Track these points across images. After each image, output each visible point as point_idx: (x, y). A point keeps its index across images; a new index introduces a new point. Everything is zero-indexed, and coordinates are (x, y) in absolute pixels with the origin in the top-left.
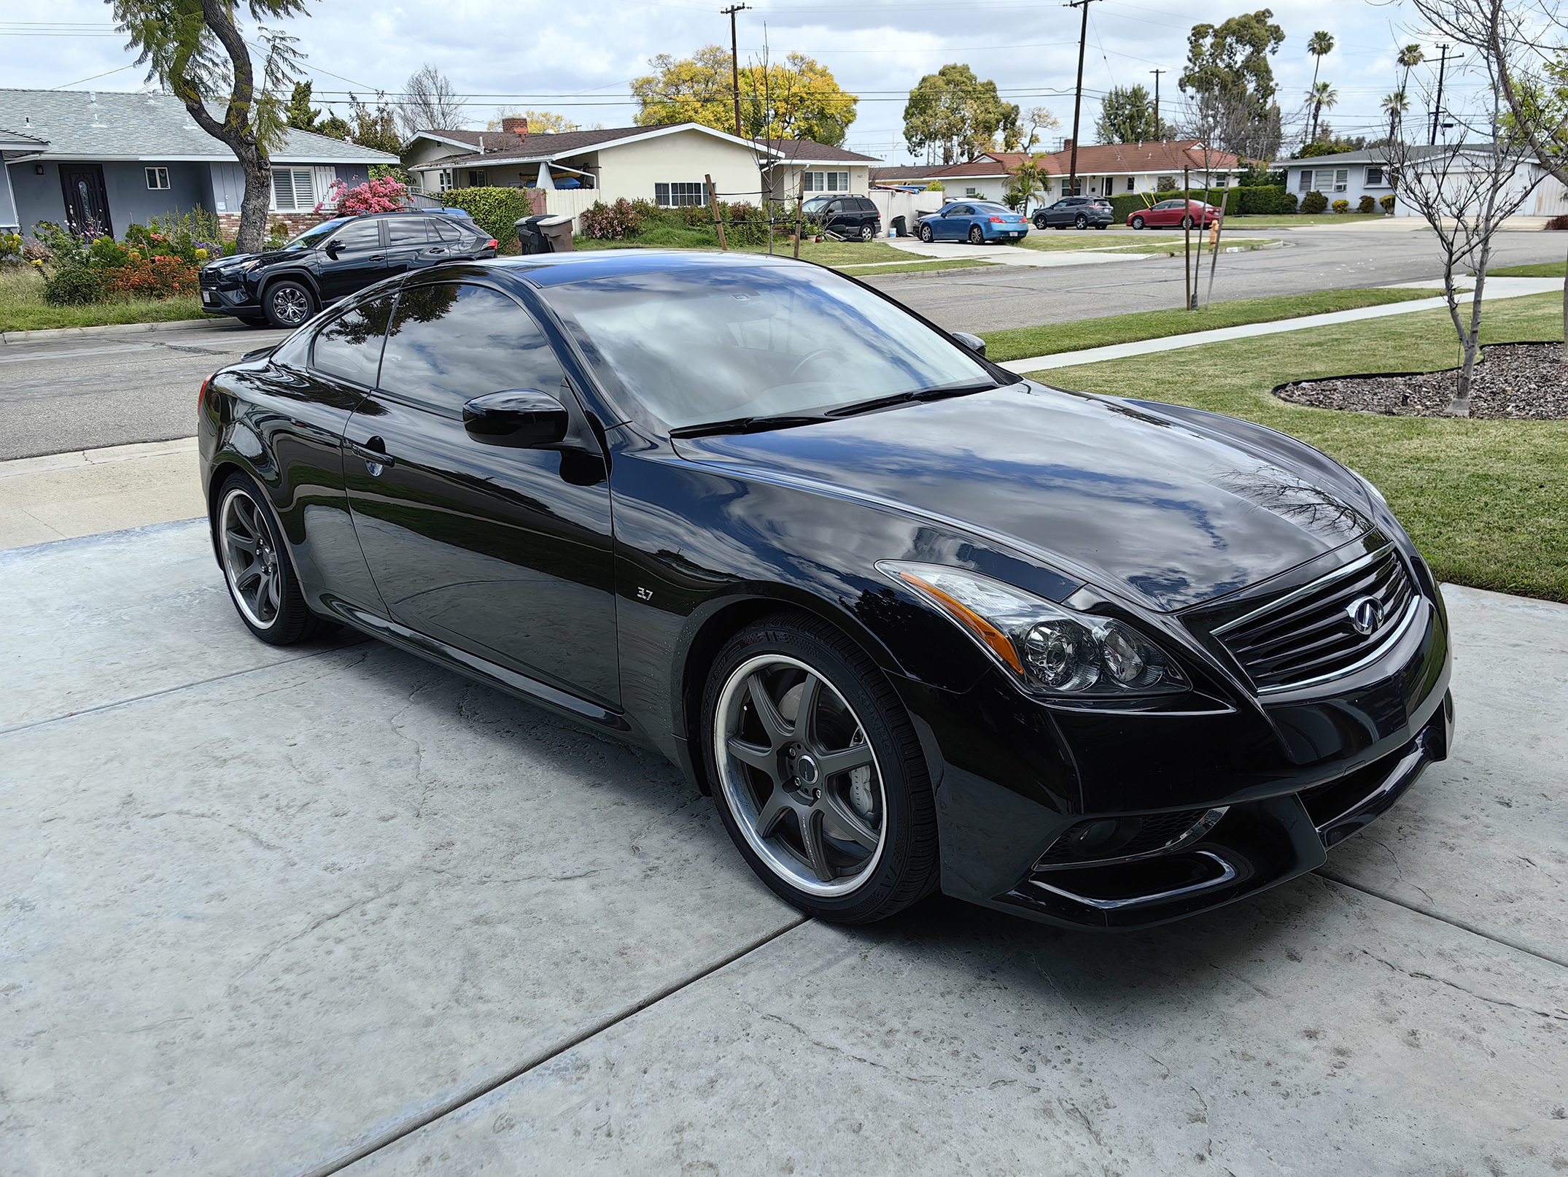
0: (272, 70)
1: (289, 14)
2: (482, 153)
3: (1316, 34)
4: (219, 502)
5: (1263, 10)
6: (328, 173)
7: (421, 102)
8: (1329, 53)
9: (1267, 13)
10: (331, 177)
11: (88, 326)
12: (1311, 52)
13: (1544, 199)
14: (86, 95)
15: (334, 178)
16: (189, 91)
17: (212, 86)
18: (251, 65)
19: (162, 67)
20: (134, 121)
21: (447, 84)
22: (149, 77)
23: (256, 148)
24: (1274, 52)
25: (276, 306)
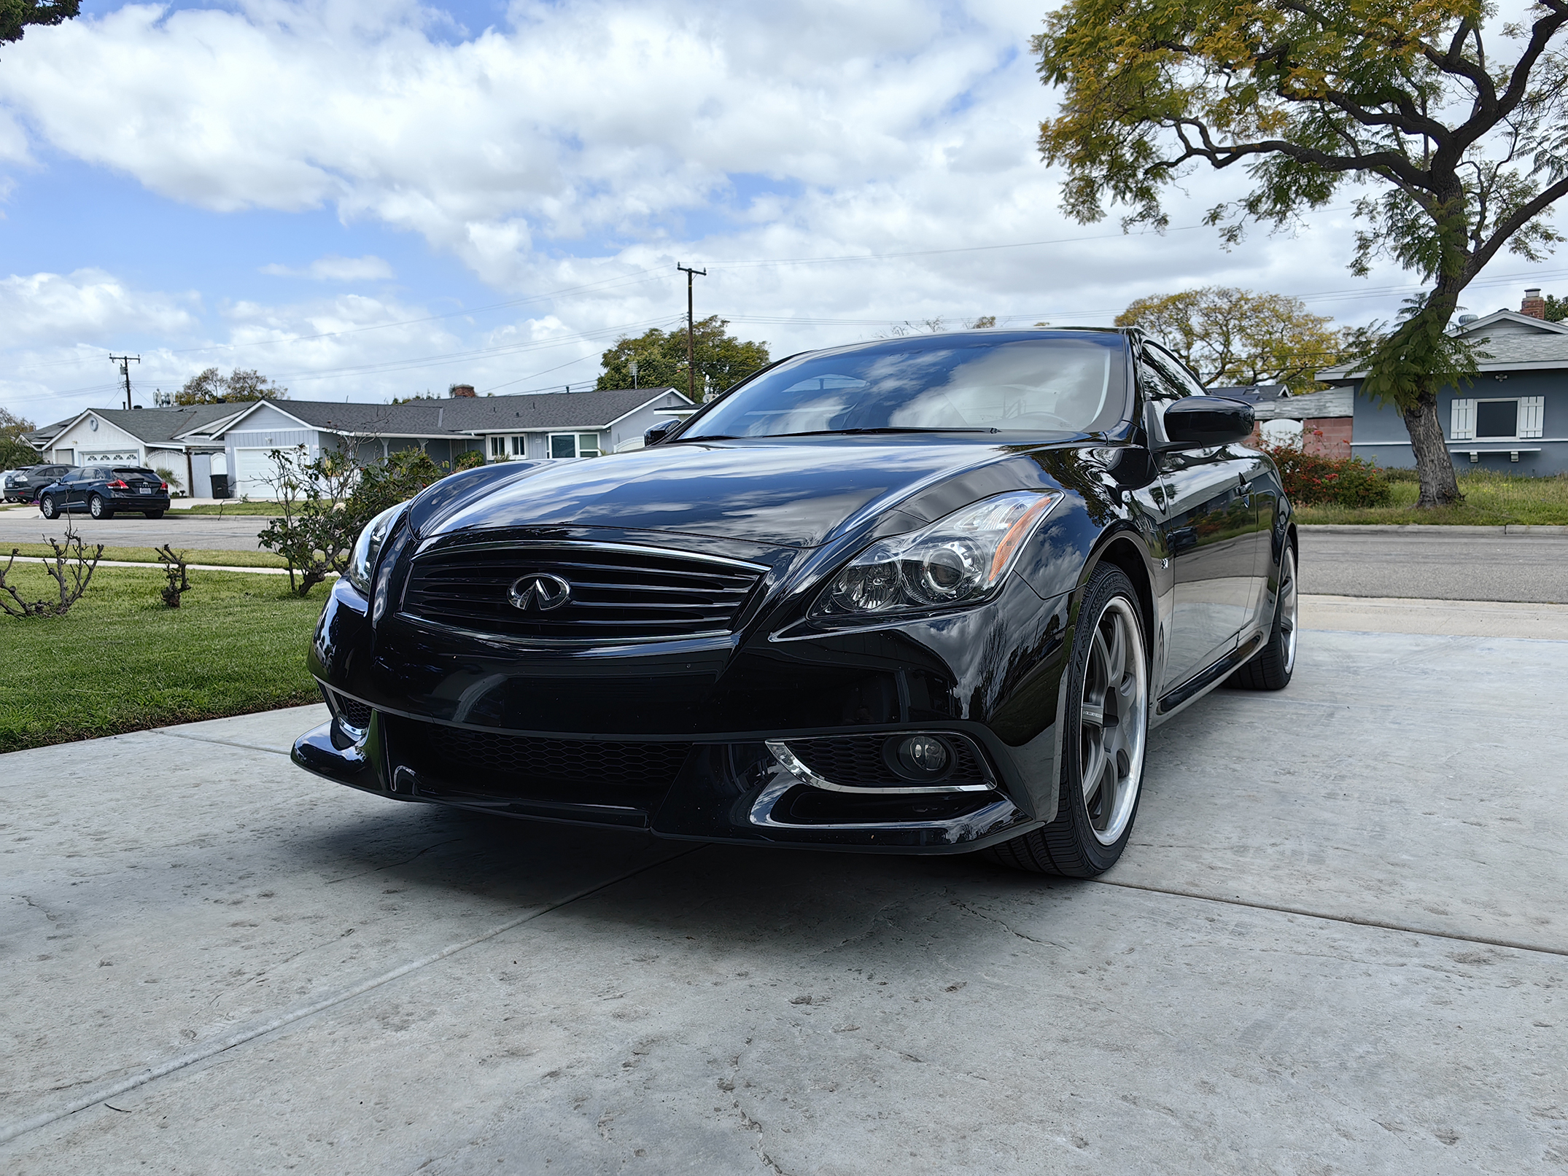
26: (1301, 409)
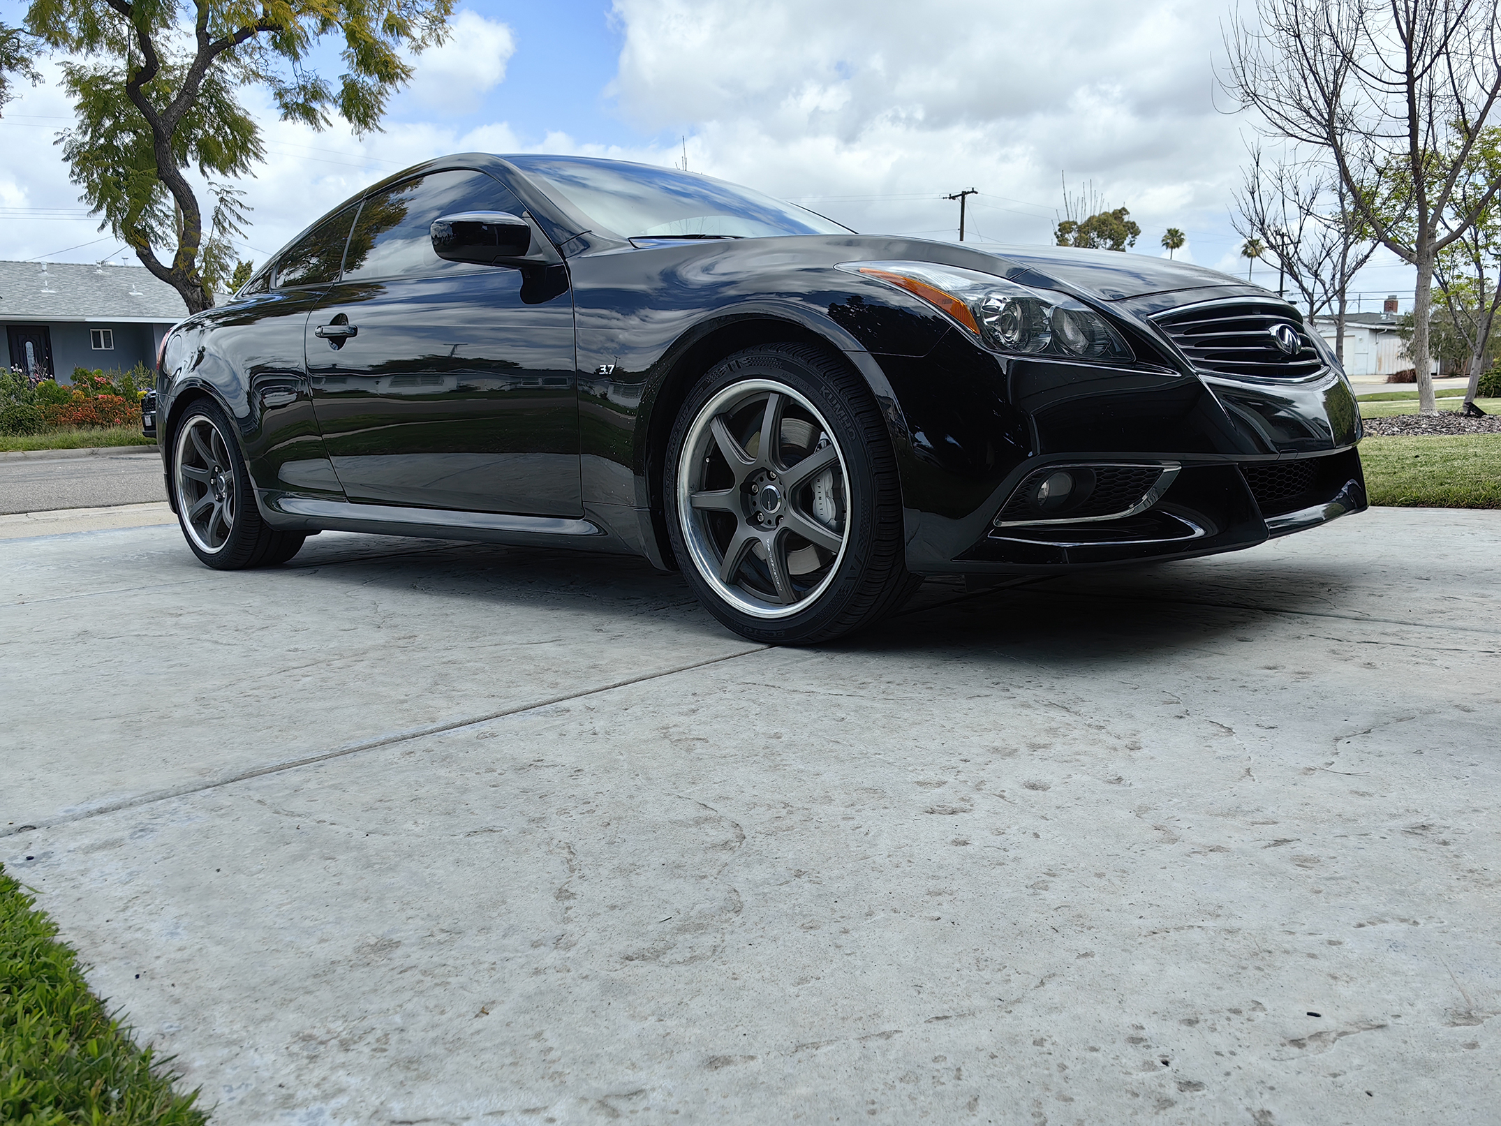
0: (219, 220)
1: (236, 175)
3: (1169, 231)
4: (176, 435)
5: (1119, 208)
8: (1180, 248)
9: (1123, 211)
11: (31, 450)
12: (1165, 247)
13: (1383, 359)
14: (37, 265)
16: (139, 239)
17: (161, 234)
18: (199, 215)
19: (116, 216)
20: (81, 288)
22: (103, 226)
23: (202, 290)
24: (1131, 245)
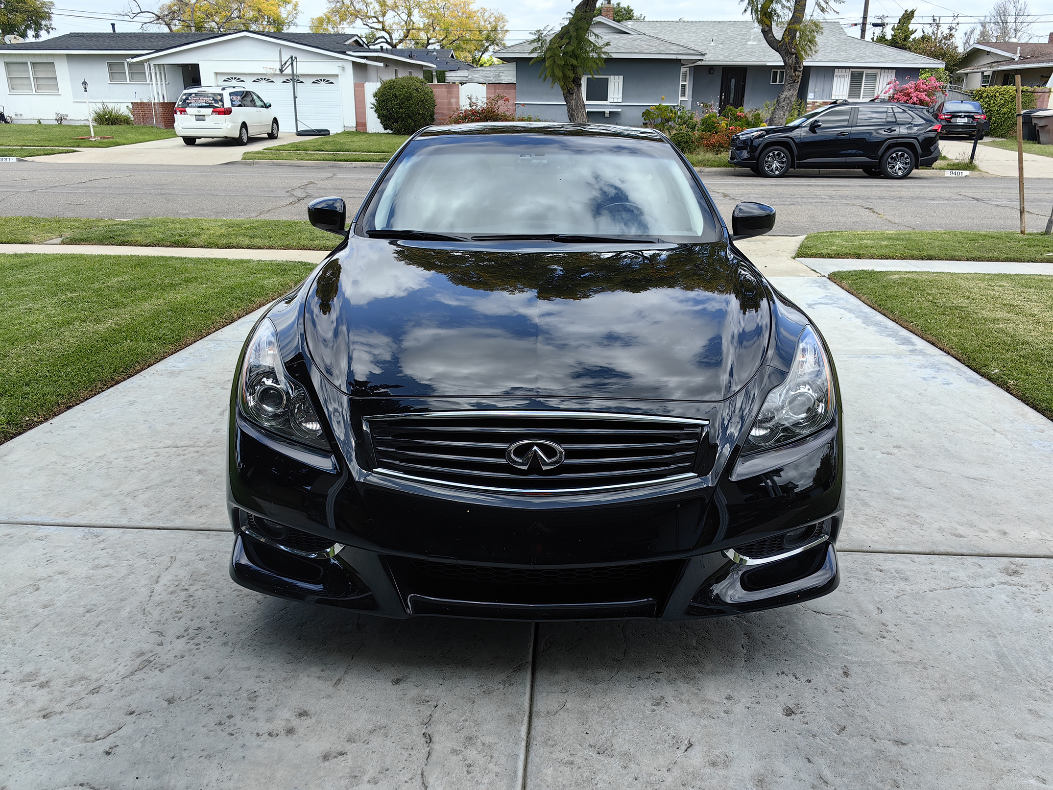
2: (1017, 59)
6: (890, 75)
7: (1000, 21)
10: (892, 76)
15: (893, 78)
16: (766, 19)
21: (1026, 6)
22: (745, 11)
23: (796, 56)
25: (766, 162)
26: (485, 77)
